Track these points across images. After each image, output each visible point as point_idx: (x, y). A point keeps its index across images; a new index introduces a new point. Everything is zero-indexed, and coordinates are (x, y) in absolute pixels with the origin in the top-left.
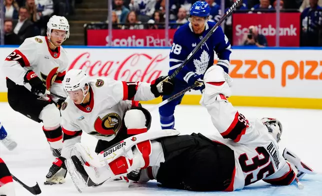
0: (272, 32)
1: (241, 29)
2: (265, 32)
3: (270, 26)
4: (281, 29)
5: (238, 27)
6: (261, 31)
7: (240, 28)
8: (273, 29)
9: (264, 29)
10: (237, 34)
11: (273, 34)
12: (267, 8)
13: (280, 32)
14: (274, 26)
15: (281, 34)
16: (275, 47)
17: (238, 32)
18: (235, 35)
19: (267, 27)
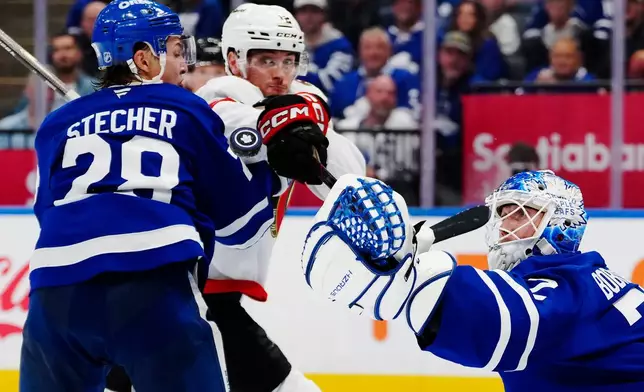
0: (598, 158)
1: (493, 147)
2: (573, 158)
3: (590, 138)
4: (629, 149)
5: (481, 141)
6: (561, 156)
7: (487, 146)
8: (601, 149)
9: (571, 149)
10: (479, 166)
11: (599, 167)
12: (572, 75)
13: (624, 158)
14: (604, 139)
15: (629, 166)
16: (609, 210)
17: (481, 158)
18: (473, 171)
19: (580, 140)
